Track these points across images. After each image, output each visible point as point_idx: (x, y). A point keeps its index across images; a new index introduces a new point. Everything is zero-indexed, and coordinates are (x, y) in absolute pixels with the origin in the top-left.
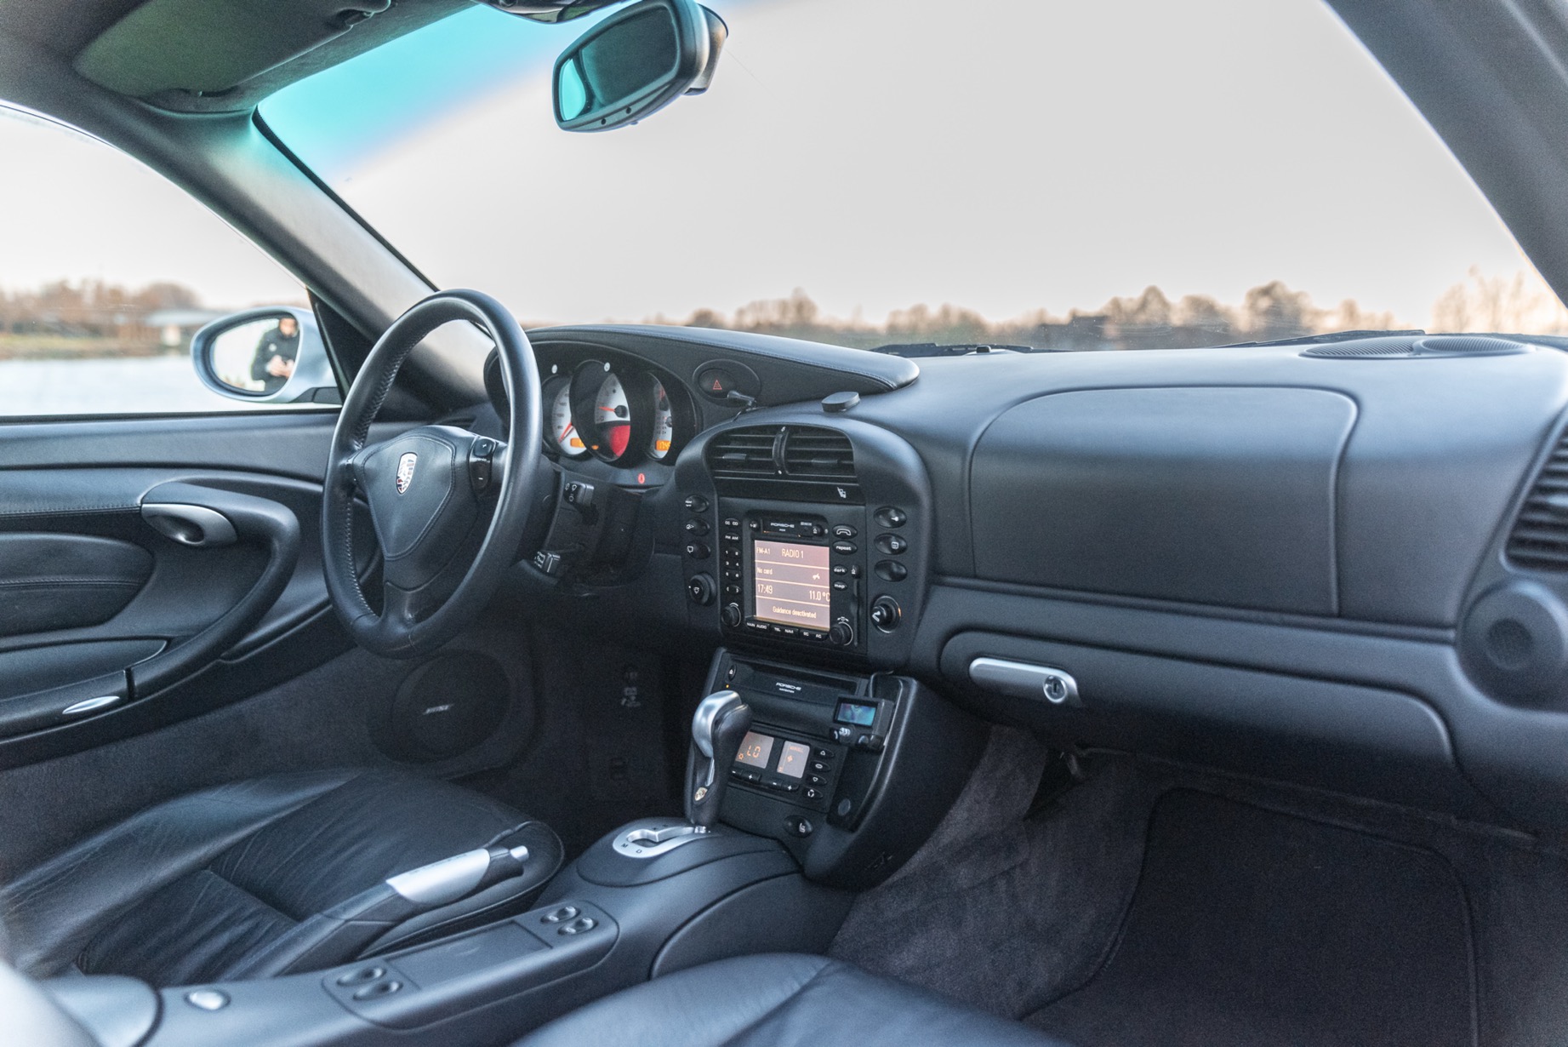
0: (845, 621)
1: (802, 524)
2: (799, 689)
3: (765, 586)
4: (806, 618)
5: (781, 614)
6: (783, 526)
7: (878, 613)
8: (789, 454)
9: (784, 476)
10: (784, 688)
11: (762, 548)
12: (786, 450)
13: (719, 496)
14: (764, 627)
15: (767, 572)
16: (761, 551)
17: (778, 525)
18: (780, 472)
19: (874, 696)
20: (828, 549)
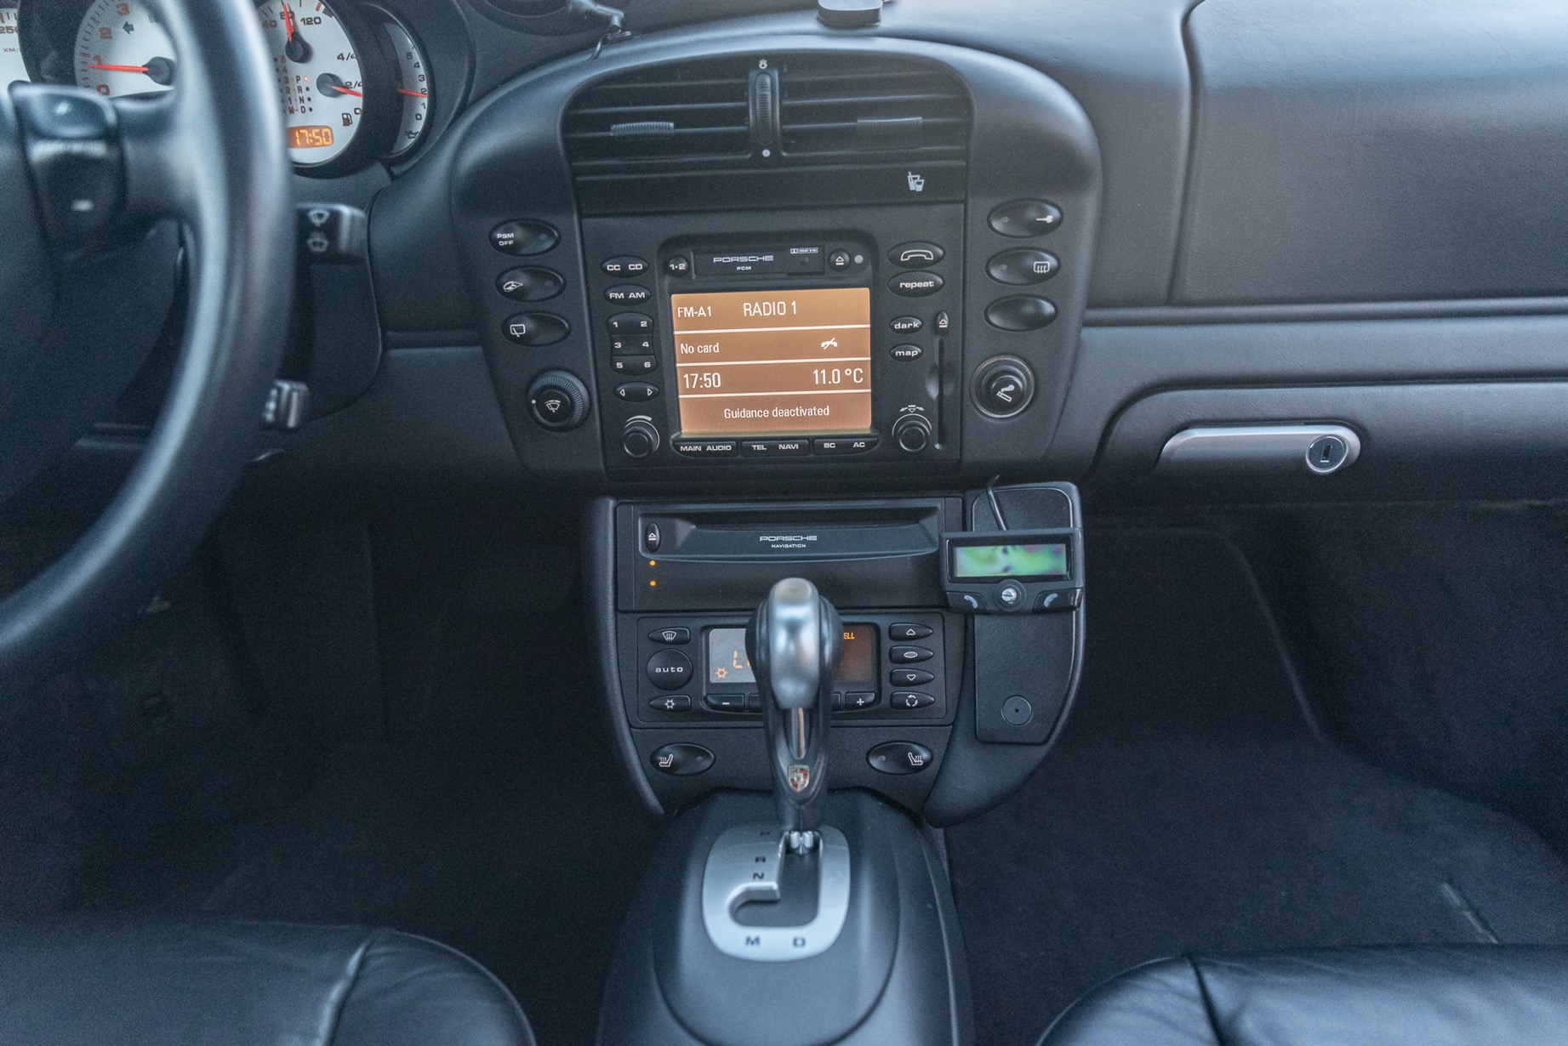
0: (917, 411)
1: (794, 251)
2: (814, 538)
3: (701, 375)
4: (815, 419)
5: (754, 420)
6: (744, 261)
7: (1011, 388)
8: (789, 114)
9: (776, 159)
10: (780, 542)
11: (685, 308)
12: (783, 109)
13: (581, 216)
14: (728, 448)
15: (707, 349)
16: (689, 312)
17: (731, 259)
18: (766, 153)
19: (1007, 528)
20: (866, 291)
